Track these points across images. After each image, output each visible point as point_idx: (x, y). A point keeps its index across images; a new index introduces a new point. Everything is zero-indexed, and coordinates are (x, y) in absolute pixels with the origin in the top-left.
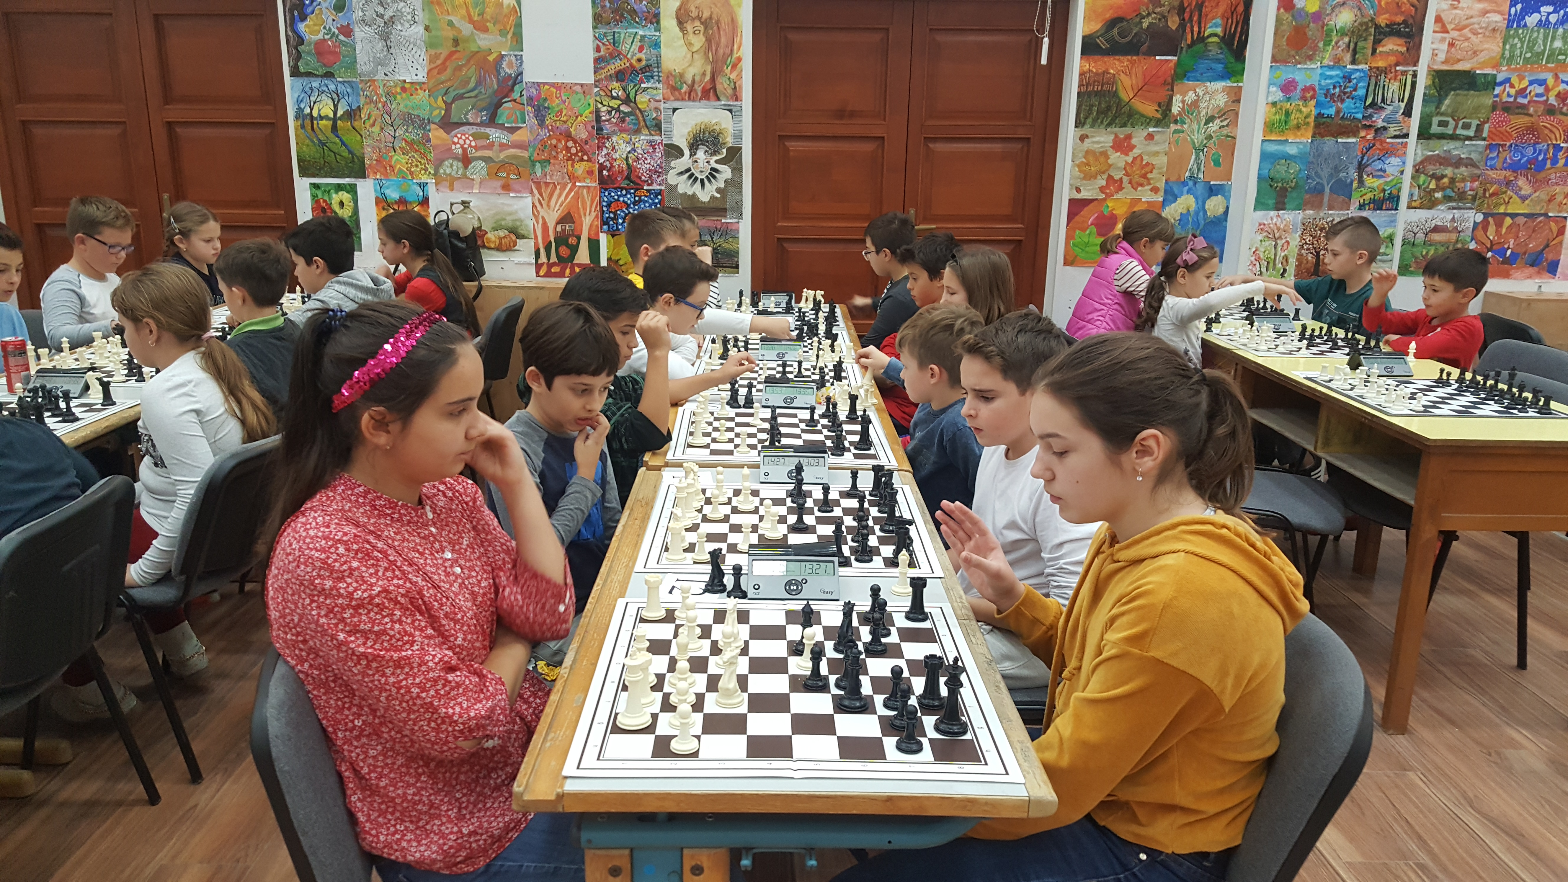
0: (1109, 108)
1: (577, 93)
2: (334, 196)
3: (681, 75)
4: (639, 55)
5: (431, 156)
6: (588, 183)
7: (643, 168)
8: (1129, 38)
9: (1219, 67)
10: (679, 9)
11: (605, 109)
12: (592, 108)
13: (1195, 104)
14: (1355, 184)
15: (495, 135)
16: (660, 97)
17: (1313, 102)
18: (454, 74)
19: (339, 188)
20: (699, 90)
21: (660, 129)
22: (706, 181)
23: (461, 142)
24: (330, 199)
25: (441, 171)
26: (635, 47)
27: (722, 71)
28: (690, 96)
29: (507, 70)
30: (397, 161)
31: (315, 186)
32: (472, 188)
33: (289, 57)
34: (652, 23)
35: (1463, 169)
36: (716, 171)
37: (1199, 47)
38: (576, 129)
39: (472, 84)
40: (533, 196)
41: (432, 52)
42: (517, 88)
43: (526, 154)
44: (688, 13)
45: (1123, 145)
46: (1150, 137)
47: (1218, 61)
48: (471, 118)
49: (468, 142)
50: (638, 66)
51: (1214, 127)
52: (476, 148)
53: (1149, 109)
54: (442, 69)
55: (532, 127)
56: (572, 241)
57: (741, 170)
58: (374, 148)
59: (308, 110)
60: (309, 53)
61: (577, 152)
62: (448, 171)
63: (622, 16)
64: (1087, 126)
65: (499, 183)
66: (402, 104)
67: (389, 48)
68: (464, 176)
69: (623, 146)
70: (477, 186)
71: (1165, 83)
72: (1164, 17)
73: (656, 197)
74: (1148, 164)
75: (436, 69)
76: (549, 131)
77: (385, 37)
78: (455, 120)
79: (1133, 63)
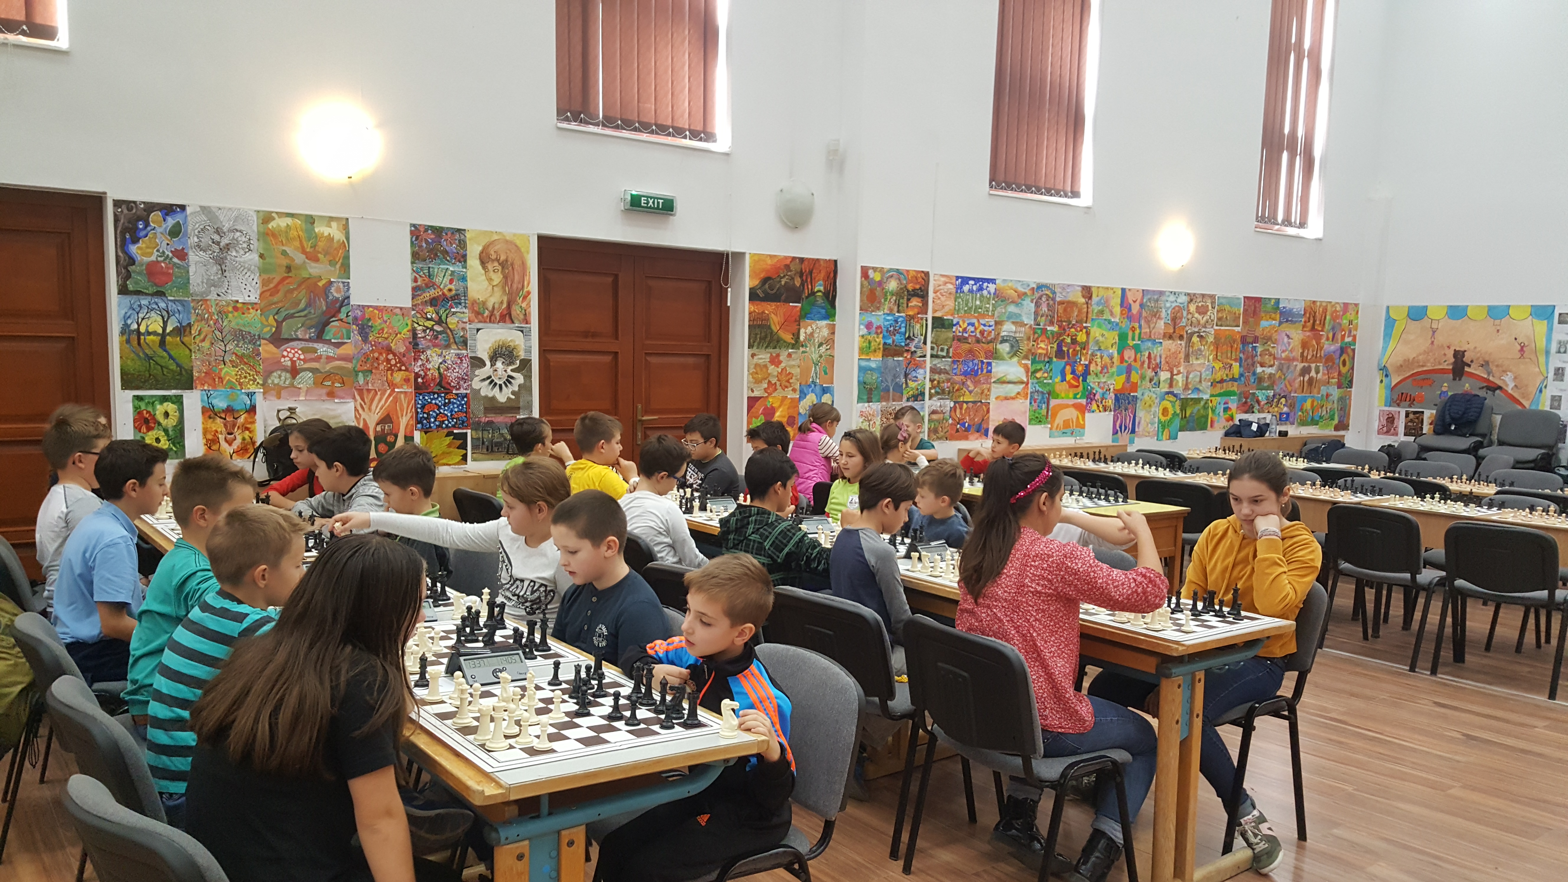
0: (766, 337)
1: (396, 315)
2: (158, 407)
3: (484, 303)
4: (450, 286)
5: (260, 368)
6: (405, 389)
7: (452, 376)
8: (774, 291)
9: (823, 311)
10: (482, 253)
11: (420, 328)
12: (409, 327)
13: (812, 334)
14: (904, 386)
15: (322, 349)
16: (466, 320)
17: (881, 336)
18: (285, 296)
19: (164, 399)
20: (498, 315)
21: (466, 345)
22: (503, 386)
23: (291, 355)
24: (154, 410)
25: (270, 381)
26: (447, 280)
27: (515, 301)
28: (491, 319)
29: (335, 294)
30: (227, 374)
31: (139, 398)
32: (299, 396)
33: (118, 276)
34: (460, 262)
35: (943, 375)
36: (512, 378)
37: (812, 298)
38: (396, 344)
39: (302, 305)
40: (356, 401)
41: (266, 276)
42: (343, 310)
43: (349, 365)
44: (488, 256)
45: (775, 361)
46: (790, 355)
47: (823, 308)
48: (300, 334)
49: (297, 355)
50: (449, 295)
51: (823, 349)
52: (305, 361)
53: (788, 337)
54: (275, 291)
55: (356, 342)
56: (390, 439)
57: (531, 376)
58: (203, 361)
59: (135, 326)
60: (139, 273)
61: (396, 363)
62: (276, 381)
63: (436, 255)
64: (755, 348)
65: (324, 391)
66: (234, 321)
67: (223, 271)
68: (292, 385)
69: (436, 358)
70: (303, 394)
71: (796, 321)
72: (792, 279)
73: (463, 399)
74: (790, 373)
75: (269, 291)
76: (372, 346)
77: (220, 262)
78: (286, 336)
79: (777, 307)
